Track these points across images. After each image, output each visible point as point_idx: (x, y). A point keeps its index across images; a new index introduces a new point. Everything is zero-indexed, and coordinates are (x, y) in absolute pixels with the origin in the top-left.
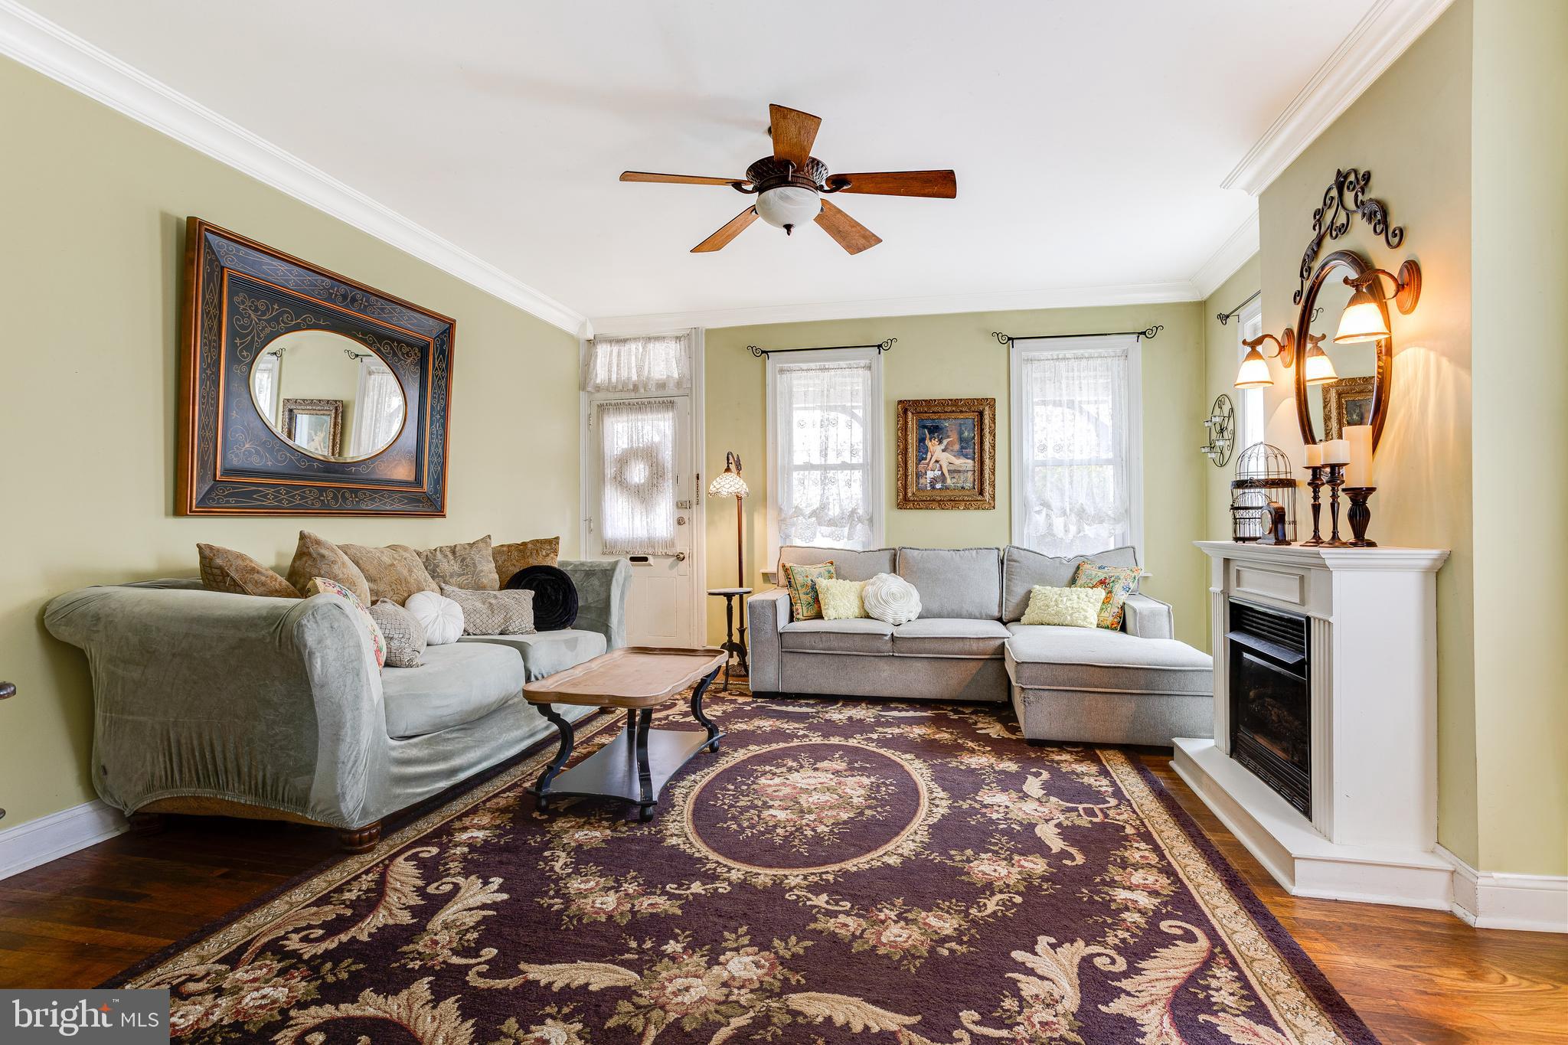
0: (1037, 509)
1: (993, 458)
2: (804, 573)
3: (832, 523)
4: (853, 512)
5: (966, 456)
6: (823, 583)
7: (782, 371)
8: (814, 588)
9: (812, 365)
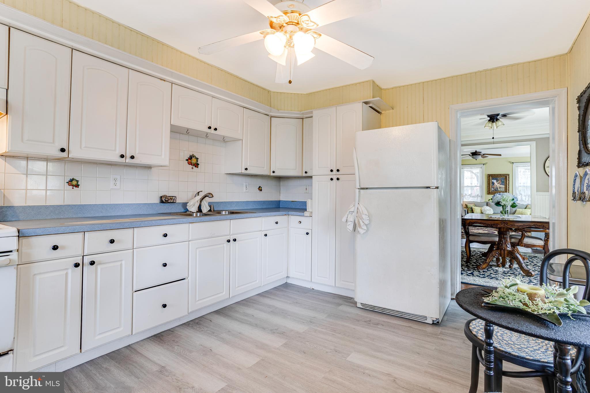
0: (519, 195)
1: (509, 185)
2: (470, 206)
3: (473, 197)
4: (478, 195)
5: (503, 185)
6: (473, 207)
7: (462, 168)
8: (472, 208)
9: (469, 167)
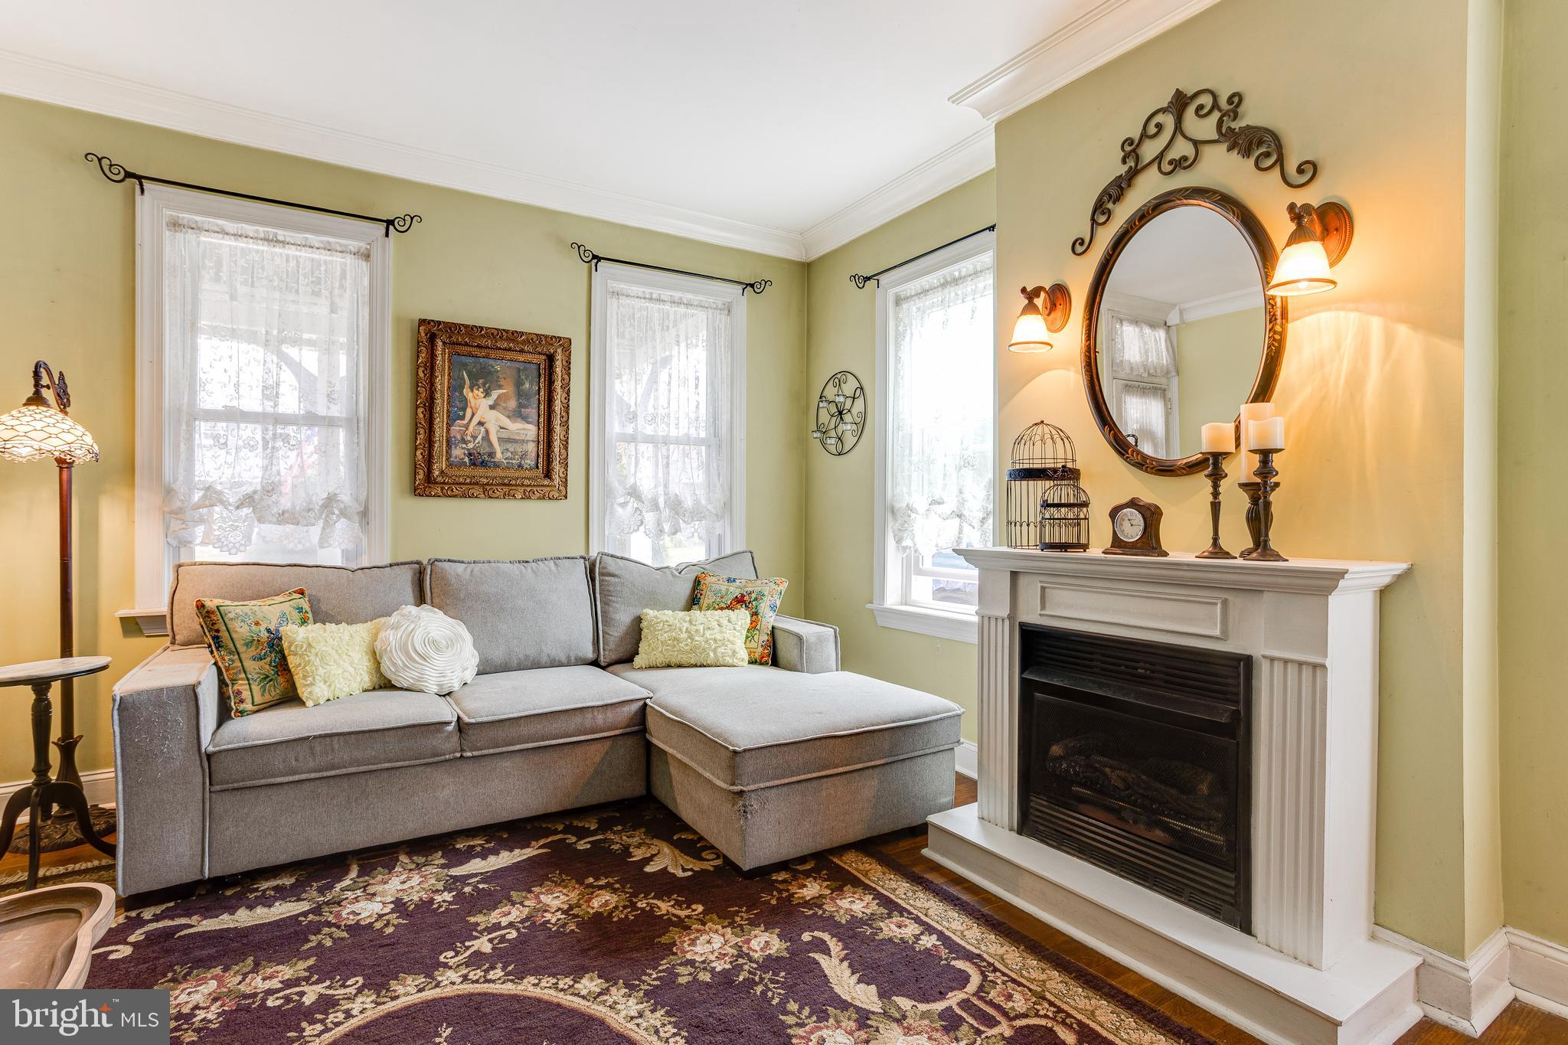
0: (622, 500)
1: (565, 424)
2: (252, 617)
3: (285, 517)
4: (330, 500)
5: (526, 419)
6: (296, 635)
7: (175, 225)
8: (275, 647)
9: (249, 229)
